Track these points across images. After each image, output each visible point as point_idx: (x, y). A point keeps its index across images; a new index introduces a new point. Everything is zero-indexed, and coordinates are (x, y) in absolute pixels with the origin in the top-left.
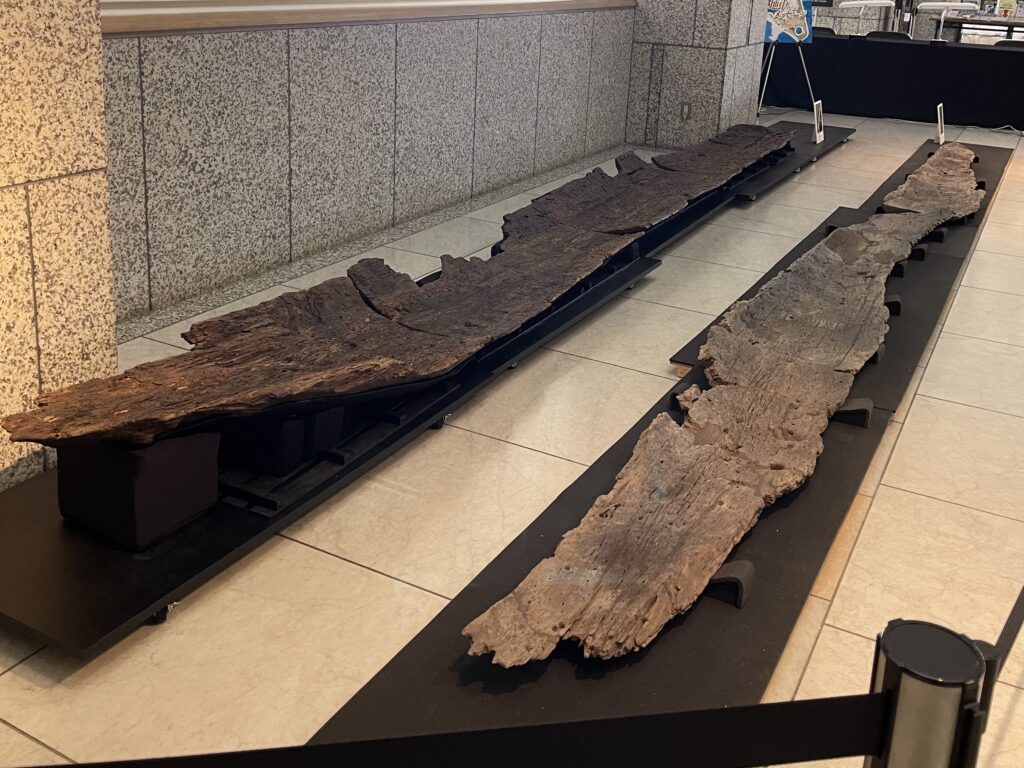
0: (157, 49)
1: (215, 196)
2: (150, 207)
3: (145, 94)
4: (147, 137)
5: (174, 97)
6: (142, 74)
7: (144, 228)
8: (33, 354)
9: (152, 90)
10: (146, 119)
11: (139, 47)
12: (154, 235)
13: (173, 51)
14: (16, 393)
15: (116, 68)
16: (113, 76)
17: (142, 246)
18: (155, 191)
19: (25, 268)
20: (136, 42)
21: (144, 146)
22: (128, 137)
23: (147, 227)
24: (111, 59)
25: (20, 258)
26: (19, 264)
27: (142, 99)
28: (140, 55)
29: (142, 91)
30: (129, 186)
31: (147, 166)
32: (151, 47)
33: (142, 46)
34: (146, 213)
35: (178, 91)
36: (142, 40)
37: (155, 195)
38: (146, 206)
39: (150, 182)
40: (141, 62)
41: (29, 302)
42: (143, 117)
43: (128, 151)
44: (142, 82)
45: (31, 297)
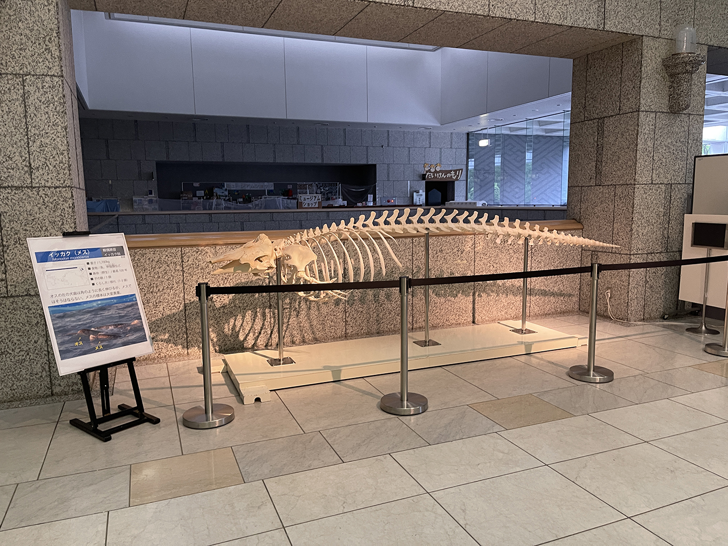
0: (191, 252)
1: (224, 312)
2: (187, 313)
3: (184, 269)
4: (186, 286)
5: (199, 271)
6: (183, 261)
7: (184, 321)
8: (46, 353)
9: (188, 268)
10: (185, 279)
11: (181, 251)
12: (189, 325)
13: (199, 253)
14: (39, 365)
15: (169, 259)
16: (168, 262)
17: (183, 329)
18: (190, 307)
19: (42, 323)
20: (180, 249)
21: (184, 289)
22: (176, 285)
23: (186, 321)
24: (167, 256)
25: (40, 319)
26: (39, 321)
27: (183, 271)
28: (182, 254)
29: (183, 268)
30: (176, 304)
31: (186, 297)
32: (187, 251)
33: (183, 250)
34: (185, 316)
35: (202, 269)
36: (183, 248)
37: (190, 309)
38: (185, 313)
39: (187, 303)
40: (182, 257)
41: (44, 335)
42: (183, 278)
43: (176, 291)
44: (183, 264)
45: (44, 333)
